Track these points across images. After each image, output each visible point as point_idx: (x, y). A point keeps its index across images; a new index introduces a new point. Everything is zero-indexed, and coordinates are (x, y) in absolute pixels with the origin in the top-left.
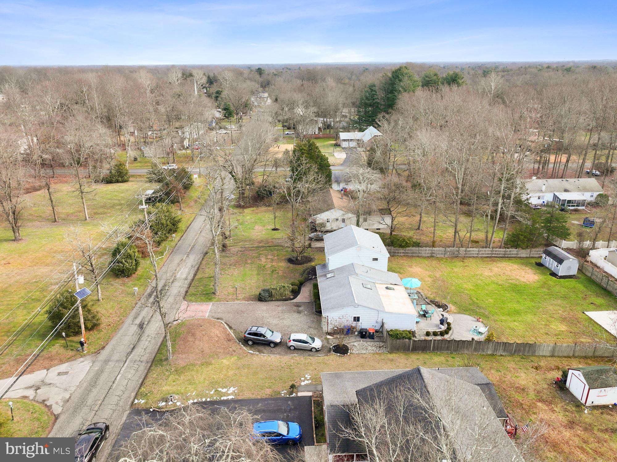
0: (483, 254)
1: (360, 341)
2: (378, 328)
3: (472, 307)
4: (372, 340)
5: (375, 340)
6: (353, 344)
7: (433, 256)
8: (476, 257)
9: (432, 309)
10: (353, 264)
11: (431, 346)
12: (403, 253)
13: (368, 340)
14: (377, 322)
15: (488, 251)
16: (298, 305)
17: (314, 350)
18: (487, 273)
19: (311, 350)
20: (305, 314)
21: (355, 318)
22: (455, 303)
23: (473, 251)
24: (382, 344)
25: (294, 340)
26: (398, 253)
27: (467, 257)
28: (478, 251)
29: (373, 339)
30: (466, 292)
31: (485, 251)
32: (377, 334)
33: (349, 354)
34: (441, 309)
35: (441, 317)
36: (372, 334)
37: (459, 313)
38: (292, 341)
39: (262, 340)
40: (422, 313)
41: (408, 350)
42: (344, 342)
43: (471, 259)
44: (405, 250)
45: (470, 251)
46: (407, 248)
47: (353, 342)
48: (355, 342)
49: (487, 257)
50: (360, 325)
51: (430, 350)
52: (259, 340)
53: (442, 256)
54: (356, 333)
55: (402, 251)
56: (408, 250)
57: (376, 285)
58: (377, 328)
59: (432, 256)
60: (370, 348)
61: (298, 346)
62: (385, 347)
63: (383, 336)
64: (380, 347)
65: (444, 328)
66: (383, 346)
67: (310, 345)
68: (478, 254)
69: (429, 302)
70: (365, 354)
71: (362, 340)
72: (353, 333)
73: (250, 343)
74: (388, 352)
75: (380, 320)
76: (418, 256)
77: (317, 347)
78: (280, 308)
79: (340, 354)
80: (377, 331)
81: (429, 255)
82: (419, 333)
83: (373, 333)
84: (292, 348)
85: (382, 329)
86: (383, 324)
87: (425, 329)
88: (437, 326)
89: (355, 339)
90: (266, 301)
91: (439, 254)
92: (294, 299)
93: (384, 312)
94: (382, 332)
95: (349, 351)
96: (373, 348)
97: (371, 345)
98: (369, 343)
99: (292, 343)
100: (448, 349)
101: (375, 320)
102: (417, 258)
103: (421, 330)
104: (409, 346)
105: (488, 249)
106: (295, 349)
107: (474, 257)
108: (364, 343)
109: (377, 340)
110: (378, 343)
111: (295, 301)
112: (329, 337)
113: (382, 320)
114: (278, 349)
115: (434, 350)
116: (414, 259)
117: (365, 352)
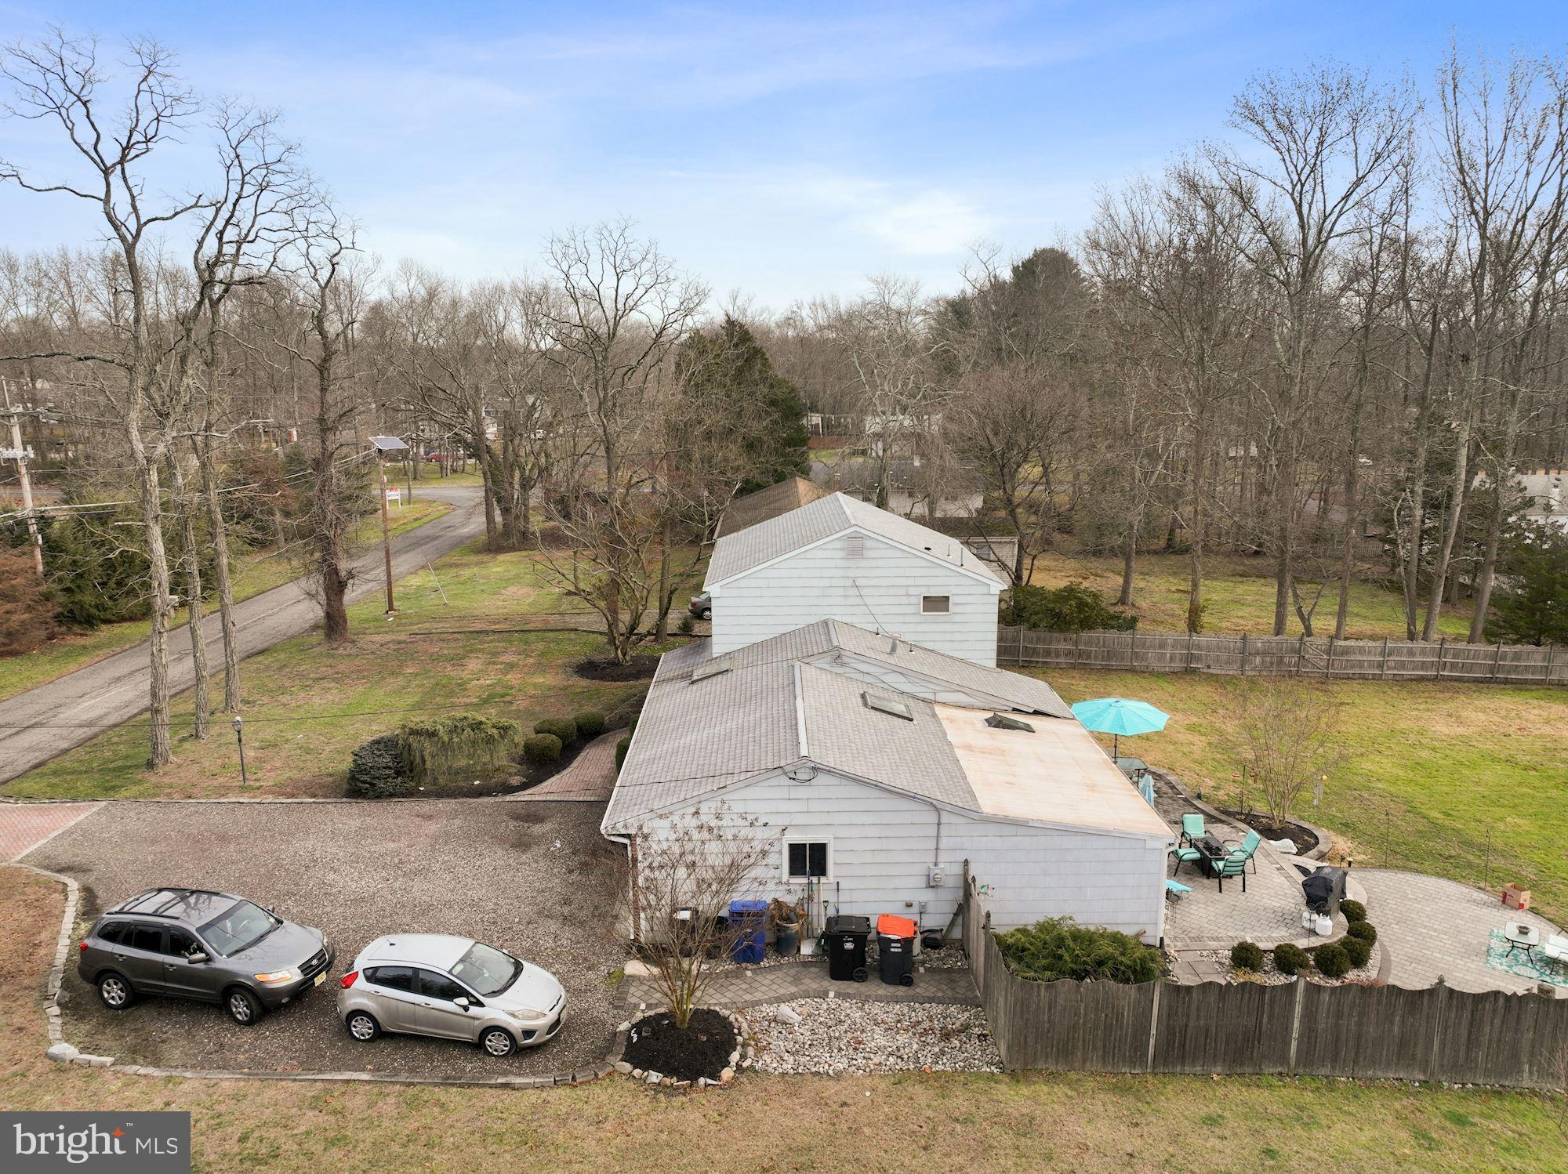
0: (1402, 665)
1: (824, 995)
2: (937, 918)
3: (1437, 845)
4: (901, 991)
5: (921, 989)
6: (769, 1010)
7: (1194, 671)
8: (1374, 677)
9: (1238, 842)
10: (826, 623)
11: (1287, 1029)
12: (1069, 653)
13: (876, 988)
14: (932, 884)
15: (1423, 652)
16: (532, 815)
17: (496, 1043)
18: (1442, 728)
19: (477, 1046)
20: (550, 856)
21: (796, 851)
22: (1346, 825)
23: (1362, 651)
24: (958, 1016)
25: (374, 976)
26: (1047, 653)
27: (1337, 677)
28: (1383, 653)
29: (908, 982)
30: (1380, 785)
31: (1411, 652)
32: (934, 954)
33: (727, 1074)
34: (1287, 844)
35: (1301, 878)
36: (896, 949)
37: (1384, 866)
38: (361, 983)
39: (181, 975)
40: (1189, 854)
41: (1136, 1055)
42: (712, 999)
43: (1355, 685)
44: (1076, 643)
45: (1346, 651)
46: (1085, 635)
47: (780, 1000)
48: (792, 998)
49: (1421, 679)
50: (831, 897)
51: (1284, 1059)
52: (162, 971)
53: (1233, 671)
54: (807, 949)
55: (1063, 646)
56: (1089, 643)
57: (938, 709)
58: (930, 922)
59: (1189, 672)
60: (878, 1038)
61: (394, 1015)
62: (982, 1037)
63: (968, 971)
64: (946, 1036)
65: (1330, 928)
66: (965, 1028)
67: (474, 1010)
68: (1381, 666)
69: (1214, 812)
70: (838, 1076)
71: (833, 987)
72: (784, 944)
73: (114, 993)
74: (1000, 1065)
75: (949, 869)
76: (1133, 671)
77: (516, 1025)
78: (432, 827)
79: (667, 1070)
80: (932, 941)
81: (1177, 665)
82: (1190, 957)
83: (907, 943)
84: (362, 1029)
85: (966, 927)
86: (967, 886)
87: (1223, 933)
88: (1288, 919)
89: (796, 981)
90: (379, 796)
91: (1217, 660)
92: (523, 787)
93: (973, 815)
94: (963, 947)
95: (735, 1057)
96: (902, 1039)
97: (891, 1019)
98: (876, 1009)
99: (361, 995)
100: (1404, 1053)
101: (920, 869)
102: (1129, 675)
103: (1199, 939)
104: (1142, 1030)
105: (1421, 644)
106: (380, 1034)
107: (1363, 677)
108: (852, 1011)
109: (931, 991)
110: (936, 1009)
111: (524, 796)
112: (635, 968)
113: (958, 869)
114: (273, 1038)
115: (1308, 1058)
116: (1113, 676)
117: (841, 1065)
